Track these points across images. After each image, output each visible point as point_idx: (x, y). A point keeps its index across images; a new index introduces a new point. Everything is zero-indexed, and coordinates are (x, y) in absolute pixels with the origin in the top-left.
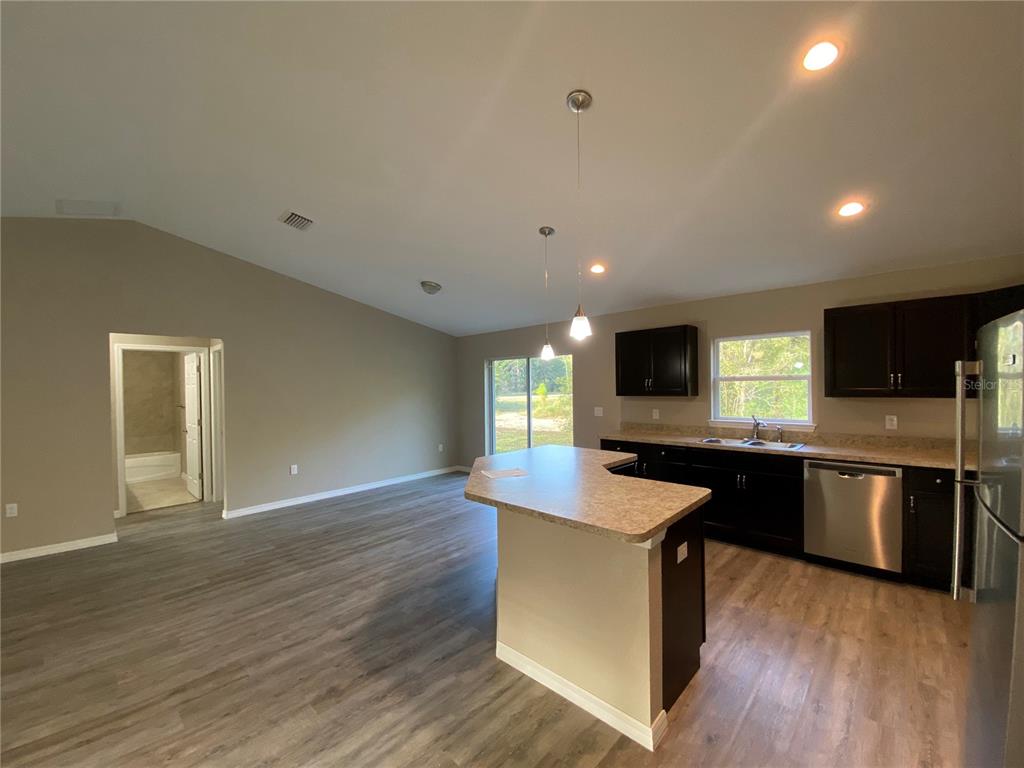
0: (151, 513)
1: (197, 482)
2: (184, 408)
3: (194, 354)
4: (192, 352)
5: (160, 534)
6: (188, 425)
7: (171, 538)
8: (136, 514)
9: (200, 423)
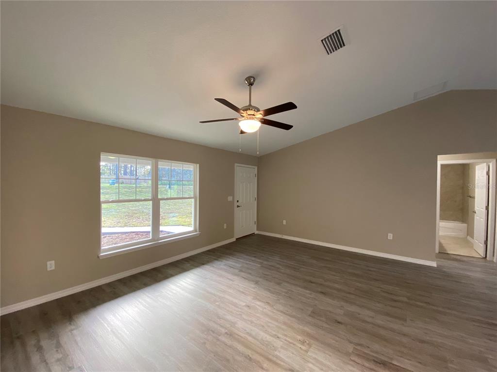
0: (453, 256)
1: (482, 246)
2: (474, 198)
3: (485, 164)
4: (484, 162)
5: (462, 272)
6: (476, 209)
7: (468, 277)
8: (443, 254)
9: (487, 208)
